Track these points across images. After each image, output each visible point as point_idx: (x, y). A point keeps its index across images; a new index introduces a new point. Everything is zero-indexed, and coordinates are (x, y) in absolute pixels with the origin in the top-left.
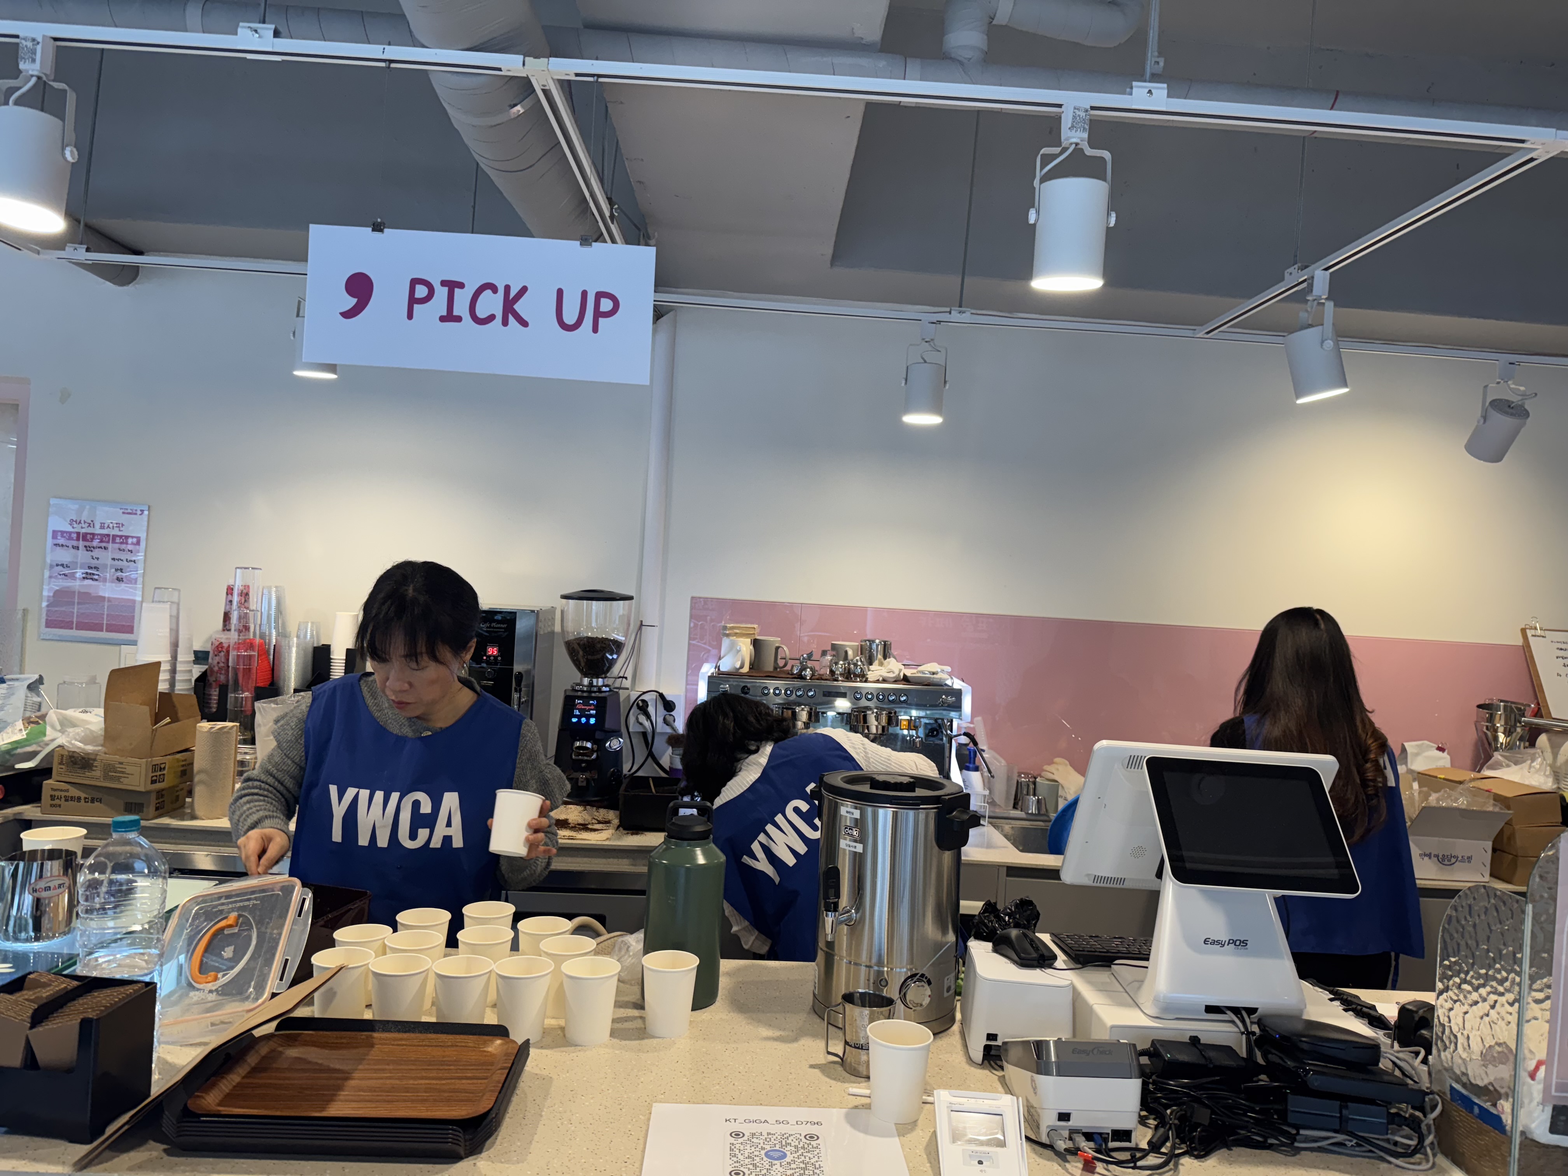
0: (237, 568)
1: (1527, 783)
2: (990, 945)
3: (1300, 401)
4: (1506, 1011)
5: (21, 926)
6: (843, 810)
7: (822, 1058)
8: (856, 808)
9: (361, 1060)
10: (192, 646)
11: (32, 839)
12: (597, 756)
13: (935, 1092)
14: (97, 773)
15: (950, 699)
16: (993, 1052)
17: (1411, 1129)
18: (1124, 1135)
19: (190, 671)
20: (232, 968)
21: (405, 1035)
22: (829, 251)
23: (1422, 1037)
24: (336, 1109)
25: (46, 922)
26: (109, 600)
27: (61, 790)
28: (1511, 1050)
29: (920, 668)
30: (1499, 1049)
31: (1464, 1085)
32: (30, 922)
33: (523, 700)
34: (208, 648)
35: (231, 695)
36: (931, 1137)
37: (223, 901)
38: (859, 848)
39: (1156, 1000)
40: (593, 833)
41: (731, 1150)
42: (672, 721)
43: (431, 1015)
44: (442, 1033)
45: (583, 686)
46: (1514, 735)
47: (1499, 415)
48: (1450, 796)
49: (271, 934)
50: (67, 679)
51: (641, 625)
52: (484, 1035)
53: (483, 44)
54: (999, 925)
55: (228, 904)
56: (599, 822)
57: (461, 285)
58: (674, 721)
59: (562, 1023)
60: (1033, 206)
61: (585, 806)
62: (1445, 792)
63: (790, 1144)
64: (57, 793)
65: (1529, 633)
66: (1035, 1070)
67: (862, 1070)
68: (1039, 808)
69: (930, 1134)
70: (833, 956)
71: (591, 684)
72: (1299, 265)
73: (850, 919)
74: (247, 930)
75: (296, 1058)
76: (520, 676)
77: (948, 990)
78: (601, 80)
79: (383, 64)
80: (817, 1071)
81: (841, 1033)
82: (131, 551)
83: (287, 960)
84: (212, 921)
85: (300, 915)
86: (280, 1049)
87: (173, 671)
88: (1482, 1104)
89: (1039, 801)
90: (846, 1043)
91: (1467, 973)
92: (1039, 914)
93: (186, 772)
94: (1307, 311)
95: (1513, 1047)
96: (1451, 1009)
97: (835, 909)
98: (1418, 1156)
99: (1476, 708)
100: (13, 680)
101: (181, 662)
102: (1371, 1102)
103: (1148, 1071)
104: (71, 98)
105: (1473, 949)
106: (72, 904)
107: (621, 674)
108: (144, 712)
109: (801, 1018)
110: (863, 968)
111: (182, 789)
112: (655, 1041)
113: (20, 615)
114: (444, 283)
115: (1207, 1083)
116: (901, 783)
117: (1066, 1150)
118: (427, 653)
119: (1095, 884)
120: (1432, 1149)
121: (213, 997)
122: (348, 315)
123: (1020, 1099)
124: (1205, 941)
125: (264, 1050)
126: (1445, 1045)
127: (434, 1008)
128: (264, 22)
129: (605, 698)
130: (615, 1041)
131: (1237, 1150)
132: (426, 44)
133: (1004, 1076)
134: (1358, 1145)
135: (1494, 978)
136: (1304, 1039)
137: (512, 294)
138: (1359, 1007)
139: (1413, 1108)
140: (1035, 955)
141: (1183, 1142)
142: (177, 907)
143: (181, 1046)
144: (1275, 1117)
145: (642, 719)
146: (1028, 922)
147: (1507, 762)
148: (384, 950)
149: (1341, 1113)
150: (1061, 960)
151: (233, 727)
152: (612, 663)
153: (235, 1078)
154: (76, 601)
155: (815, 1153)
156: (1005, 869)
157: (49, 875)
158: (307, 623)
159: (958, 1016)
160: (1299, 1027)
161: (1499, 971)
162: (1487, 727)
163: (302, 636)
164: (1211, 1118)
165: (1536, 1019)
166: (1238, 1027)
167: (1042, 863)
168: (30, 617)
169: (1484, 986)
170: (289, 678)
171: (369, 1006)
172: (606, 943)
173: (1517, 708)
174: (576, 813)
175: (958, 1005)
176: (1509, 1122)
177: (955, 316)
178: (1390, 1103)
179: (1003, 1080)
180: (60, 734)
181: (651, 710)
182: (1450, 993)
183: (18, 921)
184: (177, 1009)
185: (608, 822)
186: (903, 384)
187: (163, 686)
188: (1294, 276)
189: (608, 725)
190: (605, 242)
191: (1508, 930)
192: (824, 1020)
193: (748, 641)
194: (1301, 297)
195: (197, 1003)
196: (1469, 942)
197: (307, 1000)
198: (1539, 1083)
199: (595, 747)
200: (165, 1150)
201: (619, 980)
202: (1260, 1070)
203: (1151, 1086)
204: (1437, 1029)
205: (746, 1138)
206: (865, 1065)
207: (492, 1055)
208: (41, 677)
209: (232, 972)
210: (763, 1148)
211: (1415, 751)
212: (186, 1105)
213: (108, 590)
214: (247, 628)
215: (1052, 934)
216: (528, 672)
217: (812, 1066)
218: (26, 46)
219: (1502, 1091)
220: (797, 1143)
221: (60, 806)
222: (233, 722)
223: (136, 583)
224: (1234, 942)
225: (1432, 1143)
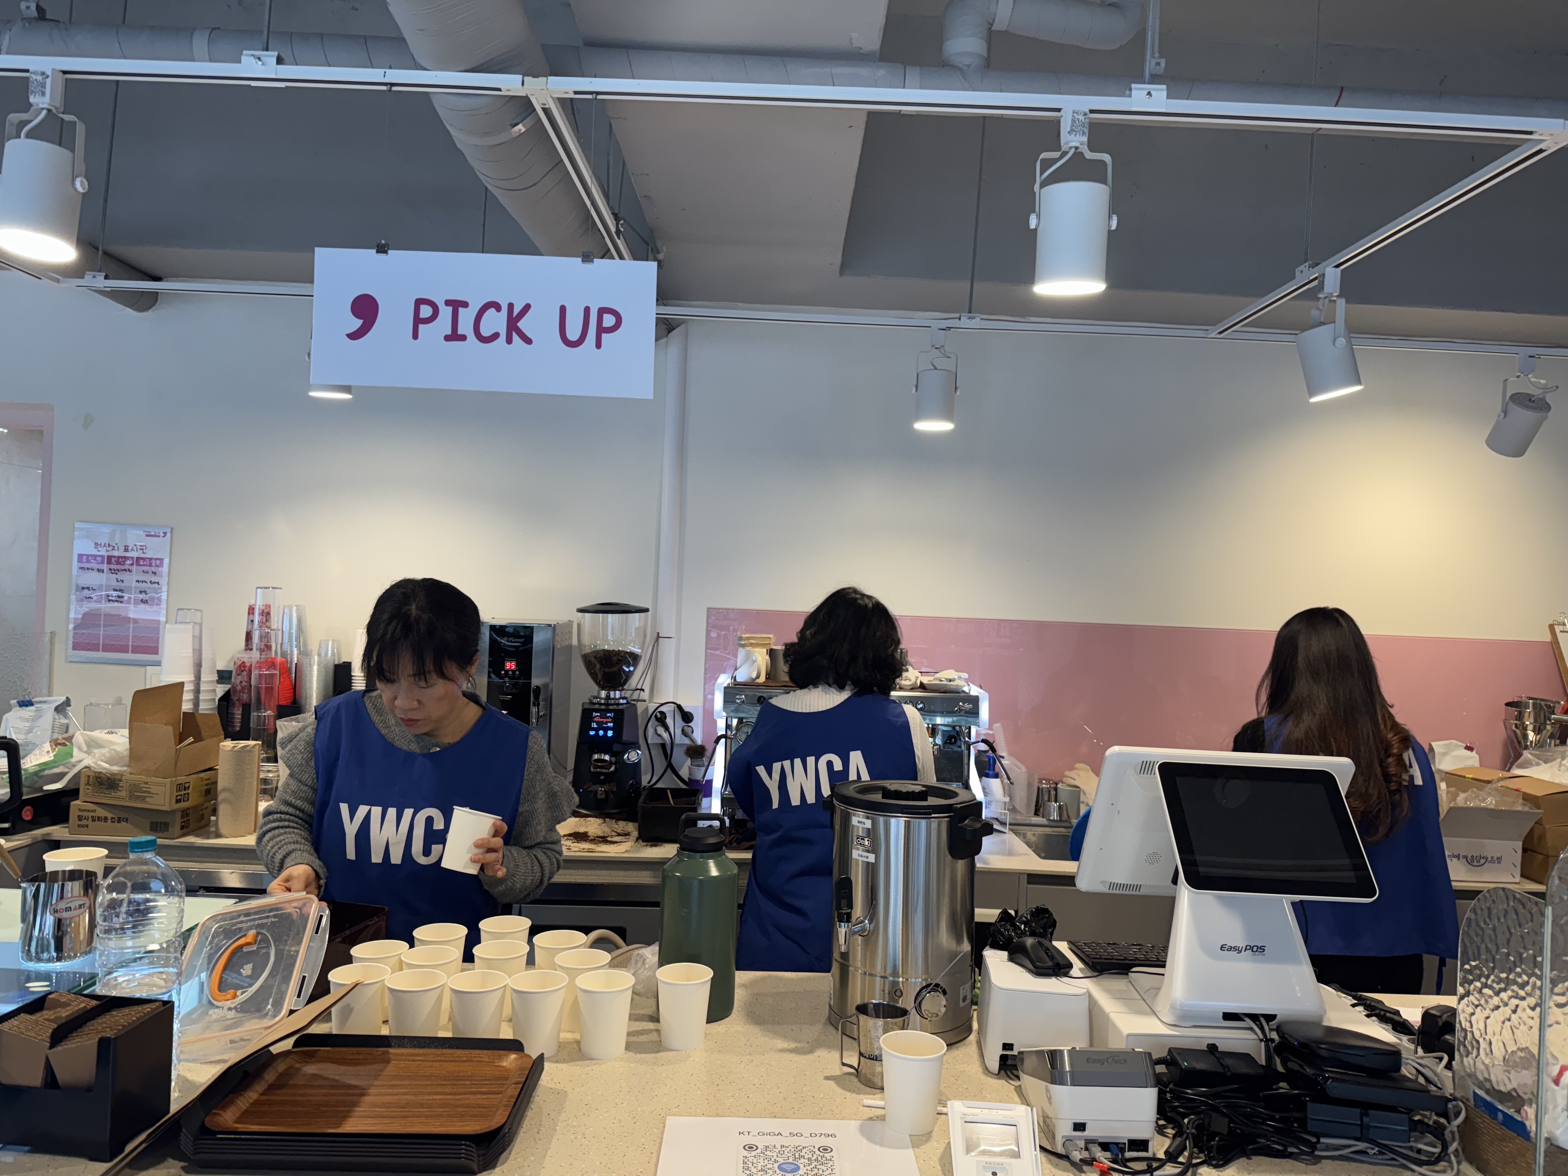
0: (258, 588)
1: (1557, 781)
2: (1005, 954)
3: (1313, 400)
4: (1527, 1016)
5: (43, 947)
6: (855, 820)
7: (837, 1070)
8: (868, 818)
9: (376, 1077)
10: (215, 666)
11: (55, 860)
12: (616, 768)
13: (949, 1103)
14: (123, 793)
15: (968, 706)
16: (1009, 1062)
17: (1435, 1136)
18: (1141, 1145)
19: (214, 691)
20: (251, 985)
21: (421, 1051)
22: (837, 259)
23: (1447, 1042)
24: (351, 1126)
25: (68, 942)
26: (135, 621)
27: (89, 811)
28: (1534, 1055)
29: (937, 675)
30: (1522, 1054)
31: (1487, 1092)
32: (52, 942)
33: (541, 714)
34: (231, 667)
35: (254, 714)
36: (945, 1148)
37: (242, 919)
38: (871, 858)
39: (1173, 1007)
40: (612, 846)
41: (744, 1163)
42: (690, 733)
43: (447, 1030)
44: (458, 1048)
45: (601, 698)
46: (1544, 732)
47: (1520, 409)
48: (1477, 797)
49: (289, 951)
50: (93, 700)
51: (658, 637)
52: (499, 1049)
53: (482, 65)
54: (1016, 933)
55: (247, 921)
56: (619, 835)
57: (465, 305)
58: (693, 732)
59: (577, 1036)
60: (1034, 212)
61: (604, 818)
62: (1473, 792)
63: (803, 1157)
64: (84, 814)
65: (1558, 629)
66: (1050, 1080)
67: (877, 1080)
68: (1060, 815)
69: (944, 1145)
70: (848, 966)
71: (608, 697)
72: (1311, 262)
73: (864, 929)
74: (265, 947)
75: (313, 1075)
76: (538, 690)
77: (964, 999)
78: (600, 97)
79: (384, 88)
80: (832, 1083)
81: (855, 1044)
82: (154, 573)
83: (304, 977)
84: (231, 939)
85: (317, 932)
86: (297, 1066)
87: (197, 691)
88: (1506, 1110)
89: (1060, 807)
90: (861, 1054)
91: (1487, 977)
92: (1055, 922)
93: (210, 791)
94: (1318, 309)
95: (1535, 1051)
96: (1473, 1014)
97: (848, 920)
98: (1443, 1163)
99: (1504, 706)
100: (40, 702)
101: (205, 682)
102: (1393, 1109)
103: (1165, 1079)
104: (81, 130)
105: (1494, 953)
106: (92, 925)
107: (639, 687)
108: (167, 733)
109: (817, 1029)
110: (878, 979)
111: (207, 808)
112: (671, 1054)
113: (47, 639)
114: (448, 303)
115: (1227, 1091)
116: (913, 792)
117: (1081, 1160)
118: (435, 670)
119: (1111, 891)
120: (1456, 1156)
121: (232, 1014)
122: (353, 336)
123: (1035, 1109)
124: (1222, 947)
125: (281, 1067)
126: (1468, 1051)
127: (450, 1023)
128: (267, 50)
129: (622, 711)
130: (631, 1054)
131: (1255, 1159)
132: (427, 68)
133: (1020, 1086)
134: (1381, 1153)
135: (1515, 982)
136: (1323, 1046)
137: (516, 311)
138: (1382, 1013)
139: (1437, 1114)
140: (1050, 964)
141: (1201, 1151)
142: (197, 925)
143: (201, 1063)
144: (1295, 1125)
145: (661, 730)
146: (1045, 931)
147: (1537, 760)
148: (400, 966)
149: (1362, 1120)
150: (1078, 966)
151: (255, 745)
152: (629, 675)
153: (252, 1095)
154: (102, 623)
155: (829, 1165)
156: (1026, 876)
157: (70, 895)
158: (328, 641)
159: (975, 1026)
160: (1319, 1034)
161: (1519, 975)
162: (1516, 725)
163: (323, 654)
164: (1229, 1126)
165: (1558, 1023)
166: (1256, 1033)
167: (1063, 870)
168: (57, 640)
169: (1505, 990)
170: (311, 696)
171: (385, 1022)
172: (621, 957)
173: (1546, 705)
174: (596, 826)
175: (975, 1014)
176: (1534, 1128)
177: (965, 322)
178: (1412, 1110)
179: (1019, 1090)
180: (87, 755)
181: (669, 721)
182: (1471, 998)
183: (40, 942)
184: (198, 1027)
185: (627, 834)
186: (914, 392)
187: (187, 707)
188: (1304, 273)
189: (626, 737)
190: (613, 258)
191: (1528, 933)
192: (838, 1030)
193: (764, 651)
194: (1313, 294)
195: (217, 1021)
196: (1489, 945)
197: (325, 1015)
198: (1563, 1089)
199: (613, 759)
200: (183, 1168)
201: (633, 992)
202: (1281, 1077)
203: (1168, 1095)
204: (1459, 1034)
205: (759, 1151)
206: (880, 1076)
207: (506, 1070)
208: (68, 699)
209: (250, 989)
210: (776, 1161)
211: (1443, 750)
212: (203, 1122)
213: (135, 612)
214: (269, 647)
215: (1070, 942)
216: (546, 686)
217: (827, 1078)
218: (36, 80)
219: (1526, 1097)
220: (810, 1156)
221: (87, 826)
222: (256, 740)
223: (159, 604)
224: (1252, 948)
225: (1456, 1150)
